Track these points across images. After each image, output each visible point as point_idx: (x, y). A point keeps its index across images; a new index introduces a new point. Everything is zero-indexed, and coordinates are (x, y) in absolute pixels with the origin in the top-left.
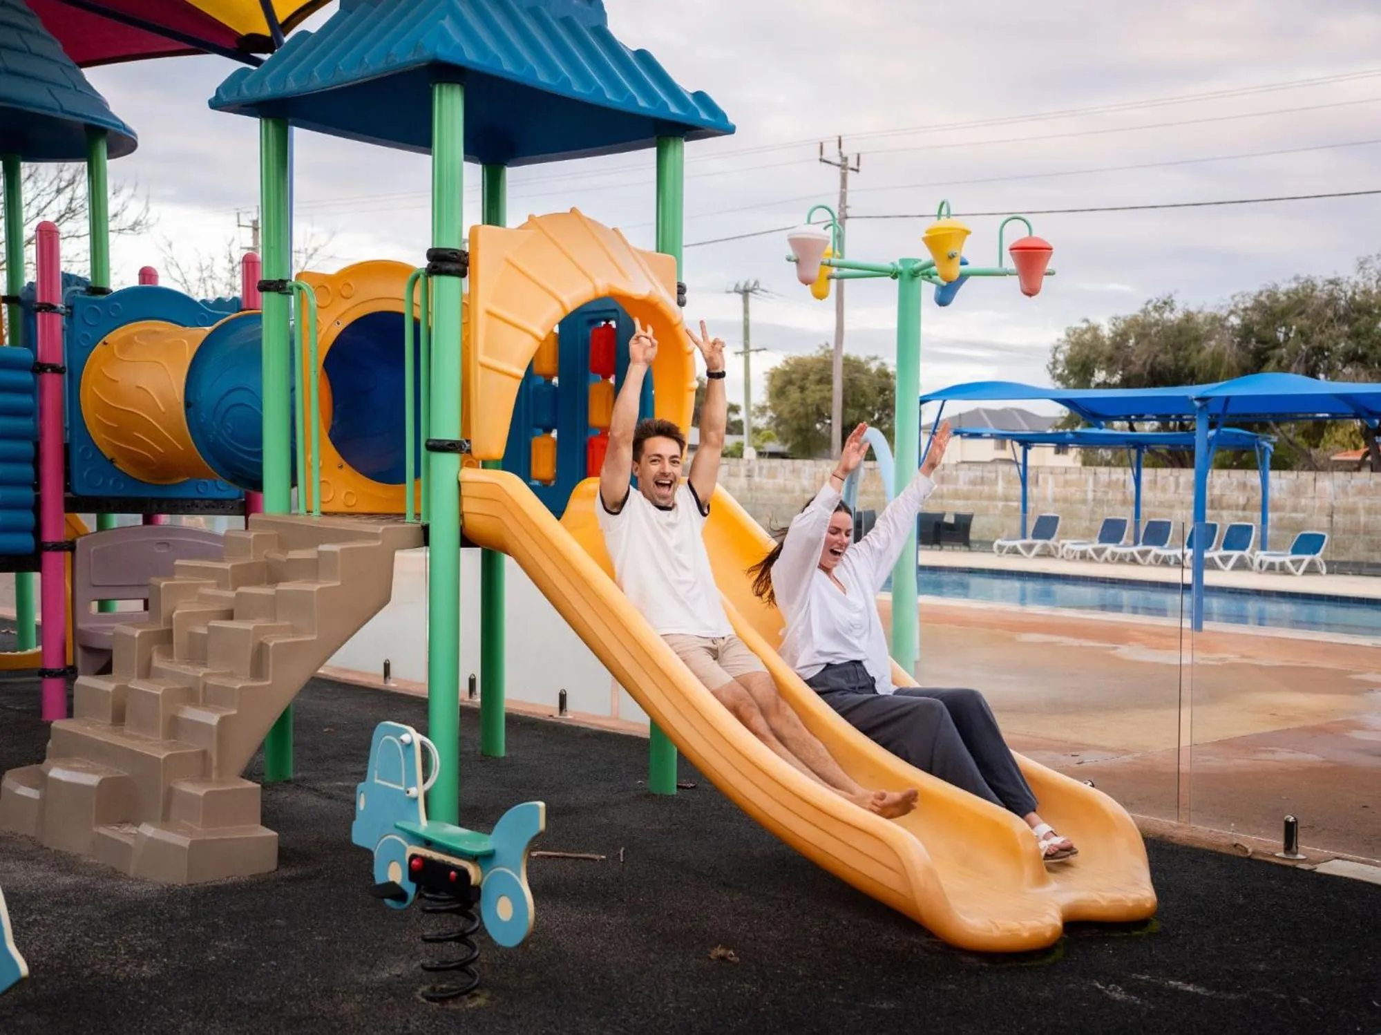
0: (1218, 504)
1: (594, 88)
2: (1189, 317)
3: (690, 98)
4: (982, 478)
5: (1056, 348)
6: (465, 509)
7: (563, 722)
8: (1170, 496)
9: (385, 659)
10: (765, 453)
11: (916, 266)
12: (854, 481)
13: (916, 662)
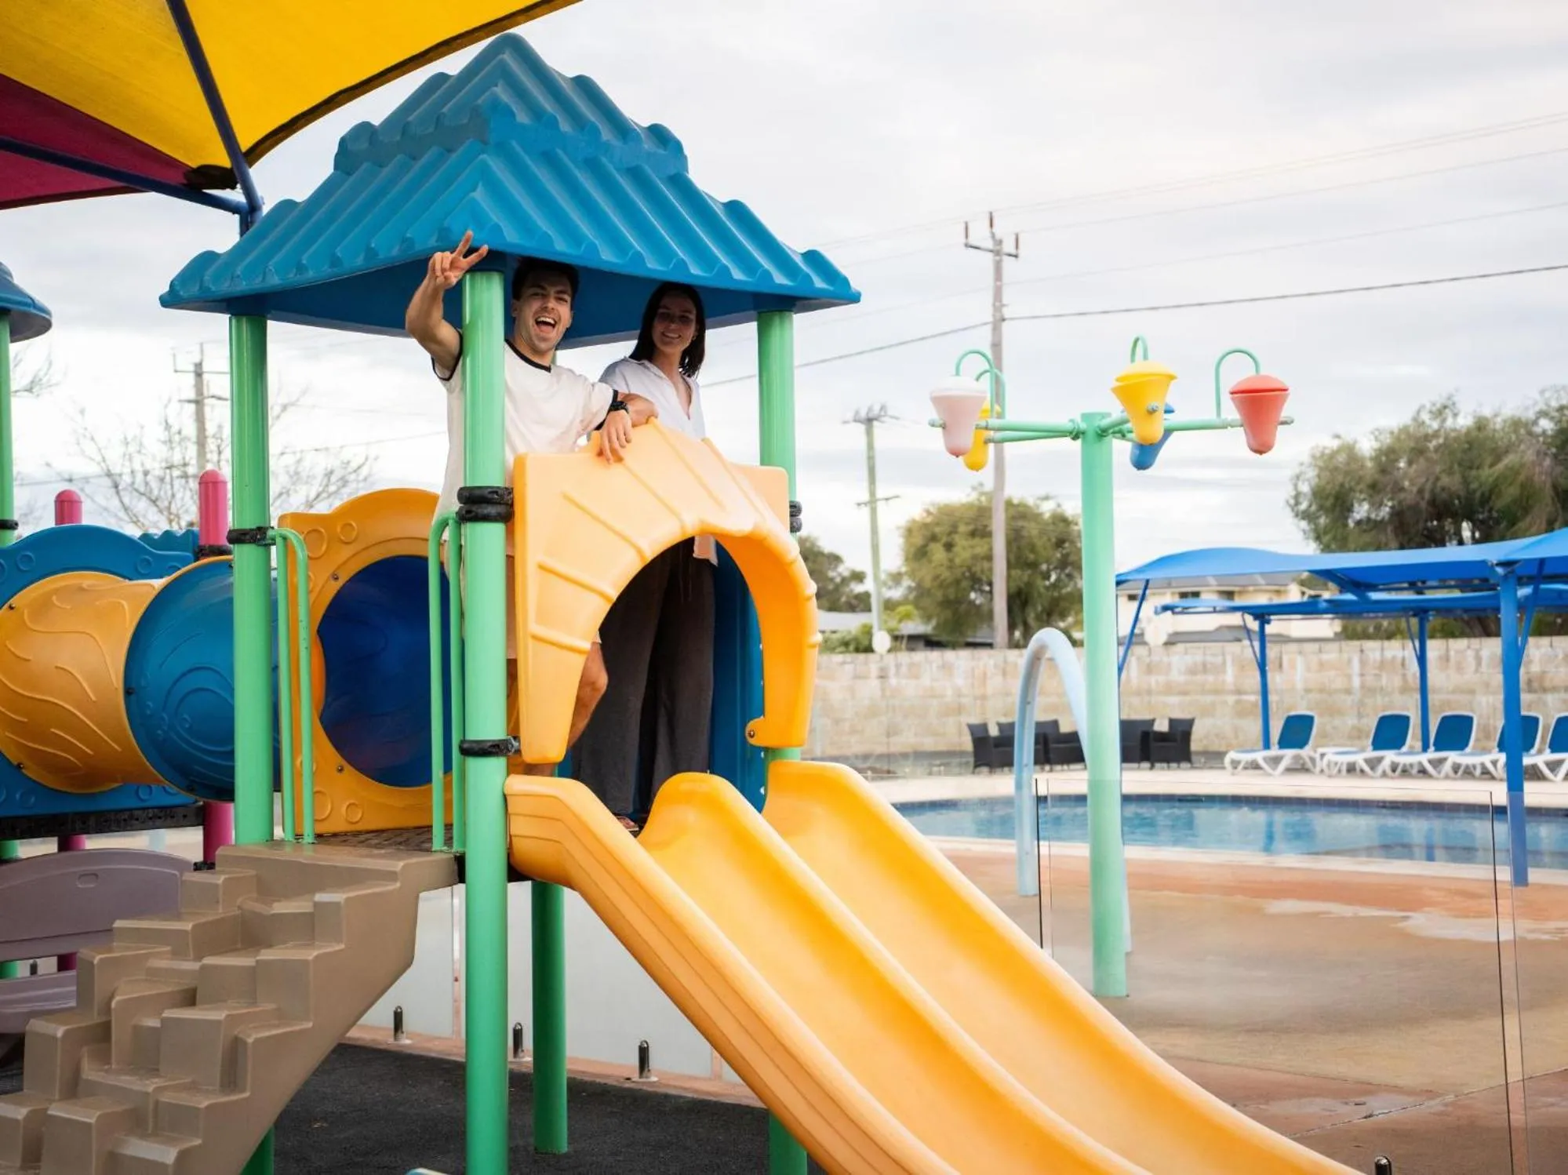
0: (1540, 686)
1: (674, 261)
2: (1481, 425)
3: (799, 260)
4: (1204, 665)
5: (1298, 477)
6: (514, 831)
7: (645, 1088)
8: (1469, 677)
9: (396, 1005)
10: (902, 637)
11: (1105, 423)
12: (1029, 699)
13: (1128, 954)
